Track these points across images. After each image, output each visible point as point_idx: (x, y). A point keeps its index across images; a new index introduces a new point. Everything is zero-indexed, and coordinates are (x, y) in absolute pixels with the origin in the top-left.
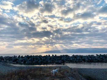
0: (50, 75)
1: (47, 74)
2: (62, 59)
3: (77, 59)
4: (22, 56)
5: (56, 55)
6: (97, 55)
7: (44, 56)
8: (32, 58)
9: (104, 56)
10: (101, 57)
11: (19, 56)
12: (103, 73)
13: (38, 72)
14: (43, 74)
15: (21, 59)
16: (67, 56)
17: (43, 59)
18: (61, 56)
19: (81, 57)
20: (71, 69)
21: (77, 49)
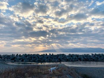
0: (47, 73)
1: (45, 72)
2: (59, 57)
3: (73, 58)
4: (20, 55)
5: (53, 54)
6: (92, 54)
7: (42, 55)
8: (30, 56)
9: (99, 56)
10: (96, 56)
11: (18, 54)
12: (99, 72)
13: (35, 70)
14: (41, 72)
15: (19, 57)
16: (63, 55)
17: (40, 57)
19: (77, 56)
20: (68, 67)
21: (73, 49)
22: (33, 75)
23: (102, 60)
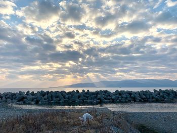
0: (78, 124)
2: (99, 96)
3: (122, 97)
4: (33, 92)
5: (88, 91)
6: (154, 90)
7: (70, 93)
8: (50, 95)
9: (166, 93)
10: (161, 94)
11: (28, 92)
12: (165, 120)
13: (58, 119)
14: (67, 122)
15: (31, 97)
16: (106, 92)
17: (67, 96)
18: (97, 93)
19: (130, 93)
20: (113, 113)
21: (122, 81)
22: (55, 128)
23: (171, 99)
